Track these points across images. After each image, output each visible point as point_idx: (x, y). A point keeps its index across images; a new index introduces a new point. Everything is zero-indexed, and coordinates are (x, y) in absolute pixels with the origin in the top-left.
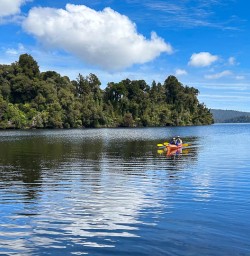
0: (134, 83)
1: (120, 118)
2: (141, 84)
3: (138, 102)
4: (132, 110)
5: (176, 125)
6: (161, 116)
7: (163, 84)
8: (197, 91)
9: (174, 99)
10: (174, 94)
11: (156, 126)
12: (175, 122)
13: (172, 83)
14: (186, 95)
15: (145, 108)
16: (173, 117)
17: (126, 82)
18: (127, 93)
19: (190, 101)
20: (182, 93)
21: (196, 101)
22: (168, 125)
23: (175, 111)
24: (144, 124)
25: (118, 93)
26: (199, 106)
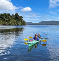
0: (7, 14)
1: (3, 23)
2: (9, 15)
3: (8, 19)
4: (7, 21)
5: (18, 25)
6: (14, 23)
7: (14, 15)
8: (22, 17)
9: (17, 19)
10: (17, 17)
11: (13, 25)
12: (18, 24)
13: (16, 15)
14: (20, 18)
15: (10, 21)
16: (17, 23)
17: (5, 14)
18: (5, 17)
19: (21, 20)
20: (19, 17)
21: (22, 20)
22: (16, 25)
23: (17, 22)
24: (10, 25)
25: (3, 16)
26: (23, 21)
